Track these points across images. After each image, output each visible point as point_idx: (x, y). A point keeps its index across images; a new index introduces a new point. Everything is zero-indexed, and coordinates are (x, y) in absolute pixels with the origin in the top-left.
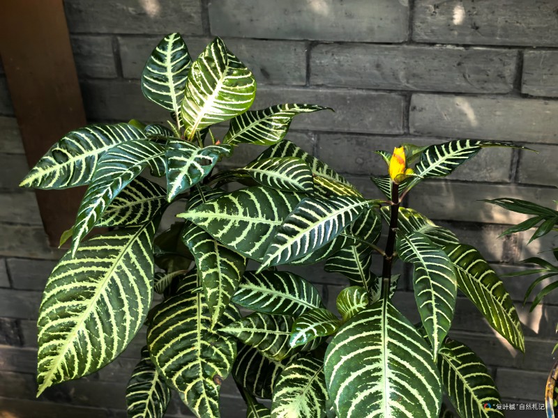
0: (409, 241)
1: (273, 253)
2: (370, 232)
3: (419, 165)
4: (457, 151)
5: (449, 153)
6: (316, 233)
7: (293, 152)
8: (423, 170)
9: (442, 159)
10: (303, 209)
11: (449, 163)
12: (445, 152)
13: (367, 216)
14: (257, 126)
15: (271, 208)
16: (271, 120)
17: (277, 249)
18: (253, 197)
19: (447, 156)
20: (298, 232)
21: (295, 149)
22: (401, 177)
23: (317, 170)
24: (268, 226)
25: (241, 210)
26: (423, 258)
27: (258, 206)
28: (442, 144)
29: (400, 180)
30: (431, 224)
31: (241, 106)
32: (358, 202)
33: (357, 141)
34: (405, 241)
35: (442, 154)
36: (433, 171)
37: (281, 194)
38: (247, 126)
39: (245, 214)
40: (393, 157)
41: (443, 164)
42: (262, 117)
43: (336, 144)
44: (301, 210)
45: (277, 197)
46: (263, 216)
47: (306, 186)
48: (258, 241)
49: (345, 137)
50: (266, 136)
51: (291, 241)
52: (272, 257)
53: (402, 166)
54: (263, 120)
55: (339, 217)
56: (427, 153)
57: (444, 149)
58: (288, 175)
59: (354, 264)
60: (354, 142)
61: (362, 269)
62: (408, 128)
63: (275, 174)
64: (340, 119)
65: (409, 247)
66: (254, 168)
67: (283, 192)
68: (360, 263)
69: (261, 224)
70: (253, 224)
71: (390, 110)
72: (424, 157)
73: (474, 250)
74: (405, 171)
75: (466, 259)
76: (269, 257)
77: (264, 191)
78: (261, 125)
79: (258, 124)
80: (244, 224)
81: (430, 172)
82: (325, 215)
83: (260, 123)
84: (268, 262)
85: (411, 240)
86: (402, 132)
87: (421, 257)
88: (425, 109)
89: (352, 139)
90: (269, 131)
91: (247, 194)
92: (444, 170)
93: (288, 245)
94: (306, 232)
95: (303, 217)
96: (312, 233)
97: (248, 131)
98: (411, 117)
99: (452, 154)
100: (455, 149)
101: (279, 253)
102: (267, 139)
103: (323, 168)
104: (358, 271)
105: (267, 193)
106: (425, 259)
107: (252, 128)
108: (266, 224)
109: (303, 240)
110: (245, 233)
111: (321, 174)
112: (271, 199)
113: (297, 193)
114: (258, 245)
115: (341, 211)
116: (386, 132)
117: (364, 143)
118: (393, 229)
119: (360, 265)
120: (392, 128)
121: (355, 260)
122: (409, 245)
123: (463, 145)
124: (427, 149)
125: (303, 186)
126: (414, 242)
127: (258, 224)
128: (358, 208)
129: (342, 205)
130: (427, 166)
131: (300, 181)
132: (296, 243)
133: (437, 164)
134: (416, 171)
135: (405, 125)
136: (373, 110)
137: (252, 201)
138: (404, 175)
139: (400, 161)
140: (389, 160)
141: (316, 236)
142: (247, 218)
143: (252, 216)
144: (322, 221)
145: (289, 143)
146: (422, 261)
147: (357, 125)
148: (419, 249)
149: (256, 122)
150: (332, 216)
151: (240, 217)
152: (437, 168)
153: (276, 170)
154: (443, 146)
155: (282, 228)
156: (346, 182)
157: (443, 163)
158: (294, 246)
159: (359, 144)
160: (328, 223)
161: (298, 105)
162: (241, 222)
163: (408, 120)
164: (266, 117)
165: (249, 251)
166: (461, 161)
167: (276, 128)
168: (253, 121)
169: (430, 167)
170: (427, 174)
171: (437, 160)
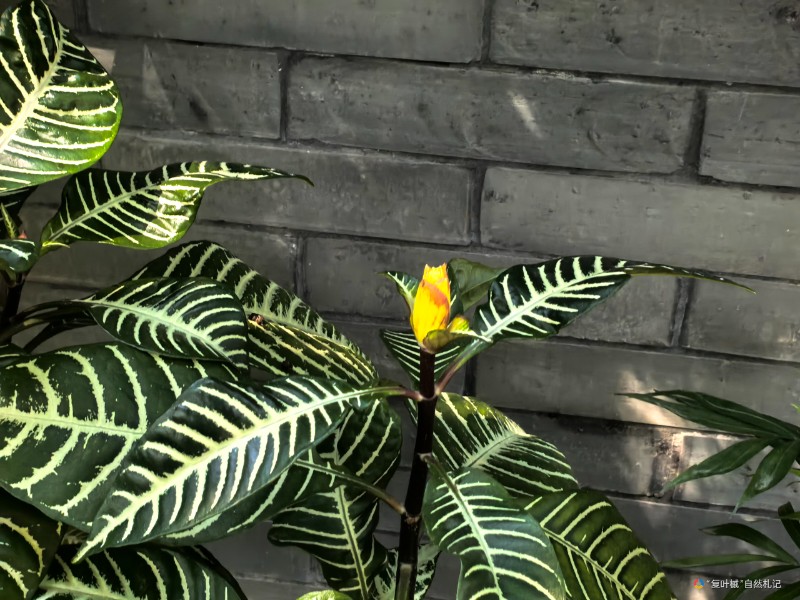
0: (455, 491)
1: (114, 514)
2: (376, 454)
3: (486, 308)
4: (572, 282)
5: (554, 283)
6: (224, 468)
7: (221, 268)
8: (493, 322)
9: (537, 299)
10: (194, 407)
11: (555, 307)
12: (546, 282)
13: (370, 417)
14: (126, 205)
15: (132, 398)
16: (158, 193)
17: (126, 503)
18: (89, 370)
19: (551, 291)
20: (178, 465)
21: (226, 261)
22: (439, 338)
23: (273, 309)
24: (119, 442)
25: (54, 400)
26: (488, 538)
27: (98, 391)
28: (540, 265)
29: (436, 344)
30: (515, 431)
31: (77, 154)
32: (335, 393)
33: (380, 254)
34: (445, 490)
35: (540, 287)
36: (515, 325)
37: (161, 363)
38: (100, 203)
39: (63, 410)
40: (420, 290)
41: (539, 310)
42: (140, 184)
43: (338, 257)
44: (188, 411)
45: (149, 370)
46: (108, 417)
47: (227, 345)
48: (88, 479)
49: (356, 246)
50: (144, 227)
51: (160, 486)
52: (113, 523)
53: (442, 312)
54: (142, 192)
55: (285, 429)
56: (505, 284)
57: (543, 275)
58: (186, 319)
59: (336, 526)
60: (375, 256)
61: (355, 536)
62: (478, 232)
63: (154, 316)
64: (347, 209)
65: (455, 507)
66: (109, 299)
67: (167, 360)
68: (351, 523)
69: (102, 436)
70: (82, 436)
71: (444, 196)
72: (498, 292)
73: (604, 504)
74: (450, 319)
75: (587, 526)
76: (105, 523)
77: (118, 354)
78: (133, 203)
79: (127, 200)
80: (57, 436)
81: (510, 326)
82: (249, 424)
83: (133, 198)
84: (102, 537)
85: (459, 487)
86: (466, 240)
87: (480, 533)
88: (512, 198)
89: (370, 249)
90: (151, 218)
91: (76, 361)
92: (542, 325)
93: (152, 497)
94: (198, 466)
95: (192, 426)
96: (213, 467)
97: (103, 215)
98: (483, 212)
99: (562, 288)
100: (568, 275)
101: (129, 514)
102: (145, 233)
103: (287, 304)
104: (344, 542)
105: (125, 361)
106: (492, 541)
107: (113, 210)
108: (115, 437)
109: (189, 485)
110: (58, 457)
111: (280, 318)
112: (132, 375)
113: (200, 362)
114: (87, 489)
115: (291, 416)
116: (437, 238)
117: (393, 259)
118: (422, 456)
119: (352, 528)
120: (449, 231)
121: (339, 516)
122: (455, 501)
123: (587, 267)
124: (504, 274)
125: (222, 344)
126: (466, 492)
127: (93, 437)
128: (333, 409)
129: (295, 398)
130: (504, 311)
131: (215, 335)
132: (172, 491)
133: (527, 308)
134: (476, 325)
135: (473, 226)
136: (410, 194)
137: (86, 379)
138: (446, 332)
139: (438, 300)
140: (414, 294)
141: (223, 476)
142: (69, 422)
143: (80, 416)
144: (240, 439)
145: (214, 247)
146: (484, 546)
147: (379, 221)
148: (478, 513)
149: (125, 197)
150: (268, 425)
151: (51, 417)
152: (525, 318)
153: (161, 306)
154: (542, 269)
155: (140, 452)
156: (338, 337)
157: (542, 308)
158: (166, 499)
159: (383, 259)
160: (253, 445)
161: (229, 165)
162: (51, 430)
163: (478, 216)
164: (150, 186)
165: (63, 503)
166: (582, 305)
167: (170, 212)
168: (117, 193)
169: (511, 314)
170: (503, 331)
171: (528, 299)
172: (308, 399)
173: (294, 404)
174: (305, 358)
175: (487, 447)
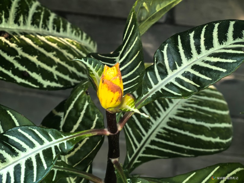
3: (151, 69)
4: (211, 51)
5: (199, 50)
8: (156, 82)
9: (186, 65)
11: (197, 74)
12: (193, 49)
19: (196, 59)
28: (191, 30)
36: (170, 85)
41: (187, 75)
56: (165, 52)
72: (160, 58)
73: (239, 170)
74: (122, 100)
81: (167, 86)
99: (204, 57)
124: (165, 43)
128: (48, 154)
130: (164, 74)
133: (179, 72)
139: (114, 88)
152: (178, 80)
154: (192, 35)
156: (65, 30)
157: (189, 72)
169: (169, 76)
170: (162, 89)
171: (180, 65)
172: (32, 145)
173: (23, 150)
174: (38, 63)
175: (168, 110)
